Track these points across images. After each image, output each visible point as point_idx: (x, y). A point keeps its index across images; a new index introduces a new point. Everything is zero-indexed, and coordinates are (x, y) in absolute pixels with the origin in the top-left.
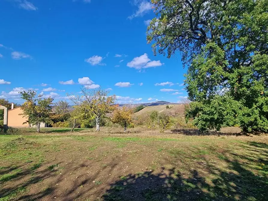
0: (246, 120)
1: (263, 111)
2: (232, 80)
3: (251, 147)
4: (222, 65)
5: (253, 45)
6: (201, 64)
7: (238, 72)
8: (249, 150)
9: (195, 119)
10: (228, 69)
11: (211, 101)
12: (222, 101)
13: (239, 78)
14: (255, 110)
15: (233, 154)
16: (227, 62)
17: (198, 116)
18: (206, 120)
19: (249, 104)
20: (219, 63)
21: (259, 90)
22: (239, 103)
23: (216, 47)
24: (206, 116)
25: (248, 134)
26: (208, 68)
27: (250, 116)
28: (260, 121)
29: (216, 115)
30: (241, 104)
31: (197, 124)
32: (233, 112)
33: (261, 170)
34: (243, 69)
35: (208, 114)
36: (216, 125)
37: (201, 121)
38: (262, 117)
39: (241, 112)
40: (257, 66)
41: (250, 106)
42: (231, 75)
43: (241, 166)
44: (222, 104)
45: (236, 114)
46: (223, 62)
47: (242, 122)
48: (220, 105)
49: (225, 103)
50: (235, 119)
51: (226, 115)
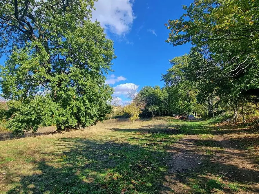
0: (61, 119)
1: (73, 112)
2: (53, 83)
3: (61, 142)
4: (45, 67)
5: (72, 58)
6: (23, 59)
7: (59, 78)
8: (58, 146)
9: (9, 121)
10: (51, 73)
11: (29, 101)
12: (41, 102)
13: (58, 82)
14: (68, 111)
15: (42, 153)
16: (50, 66)
17: (14, 118)
18: (23, 121)
19: (64, 106)
20: (42, 64)
21: (72, 95)
22: (56, 105)
23: (42, 48)
24: (22, 117)
25: (62, 131)
26: (30, 66)
27: (64, 116)
28: (70, 120)
29: (33, 115)
30: (59, 105)
31: (10, 126)
32: (50, 113)
33: (62, 161)
34: (63, 76)
35: (25, 114)
36: (33, 125)
37: (16, 122)
38: (73, 117)
39: (57, 113)
40: (73, 76)
41: (65, 108)
42: (52, 79)
43: (47, 163)
44: (41, 104)
45: (53, 114)
46: (47, 65)
47: (58, 121)
48: (39, 105)
49: (44, 103)
50: (51, 119)
51: (44, 116)
